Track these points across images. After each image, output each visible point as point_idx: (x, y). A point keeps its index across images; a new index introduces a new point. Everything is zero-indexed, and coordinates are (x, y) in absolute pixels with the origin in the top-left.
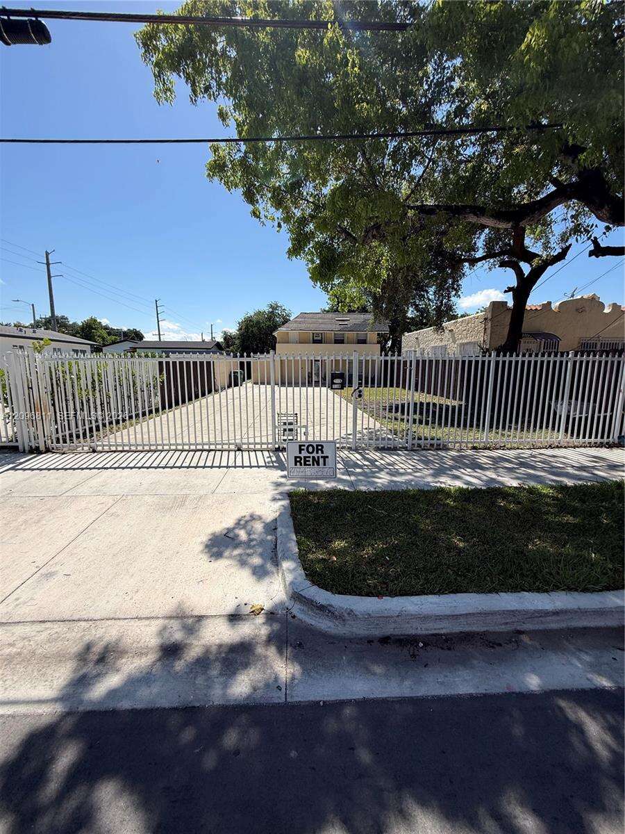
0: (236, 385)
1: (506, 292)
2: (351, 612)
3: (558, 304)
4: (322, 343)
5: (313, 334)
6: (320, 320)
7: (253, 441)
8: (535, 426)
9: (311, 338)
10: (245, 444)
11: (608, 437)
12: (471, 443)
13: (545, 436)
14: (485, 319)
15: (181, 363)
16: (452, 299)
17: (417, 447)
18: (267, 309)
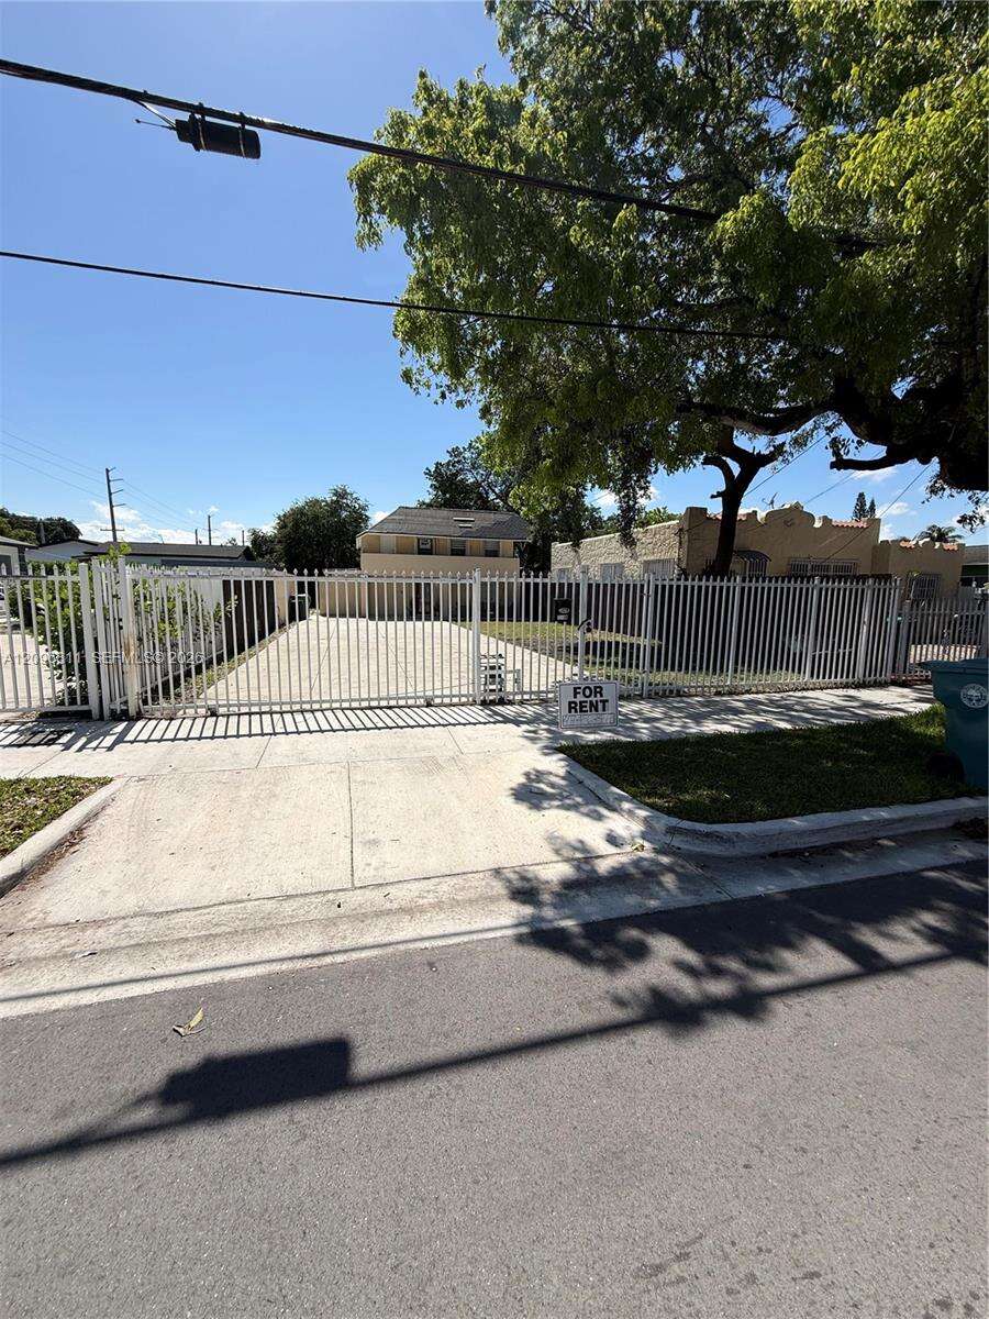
0: (302, 618)
1: (713, 497)
2: (738, 835)
3: (764, 514)
4: (431, 554)
5: (419, 539)
6: (430, 520)
7: (449, 693)
8: (768, 667)
9: (416, 544)
10: (437, 697)
11: (853, 677)
12: (715, 687)
13: (791, 678)
14: (681, 530)
15: (248, 584)
16: (640, 500)
17: (657, 695)
18: (329, 497)
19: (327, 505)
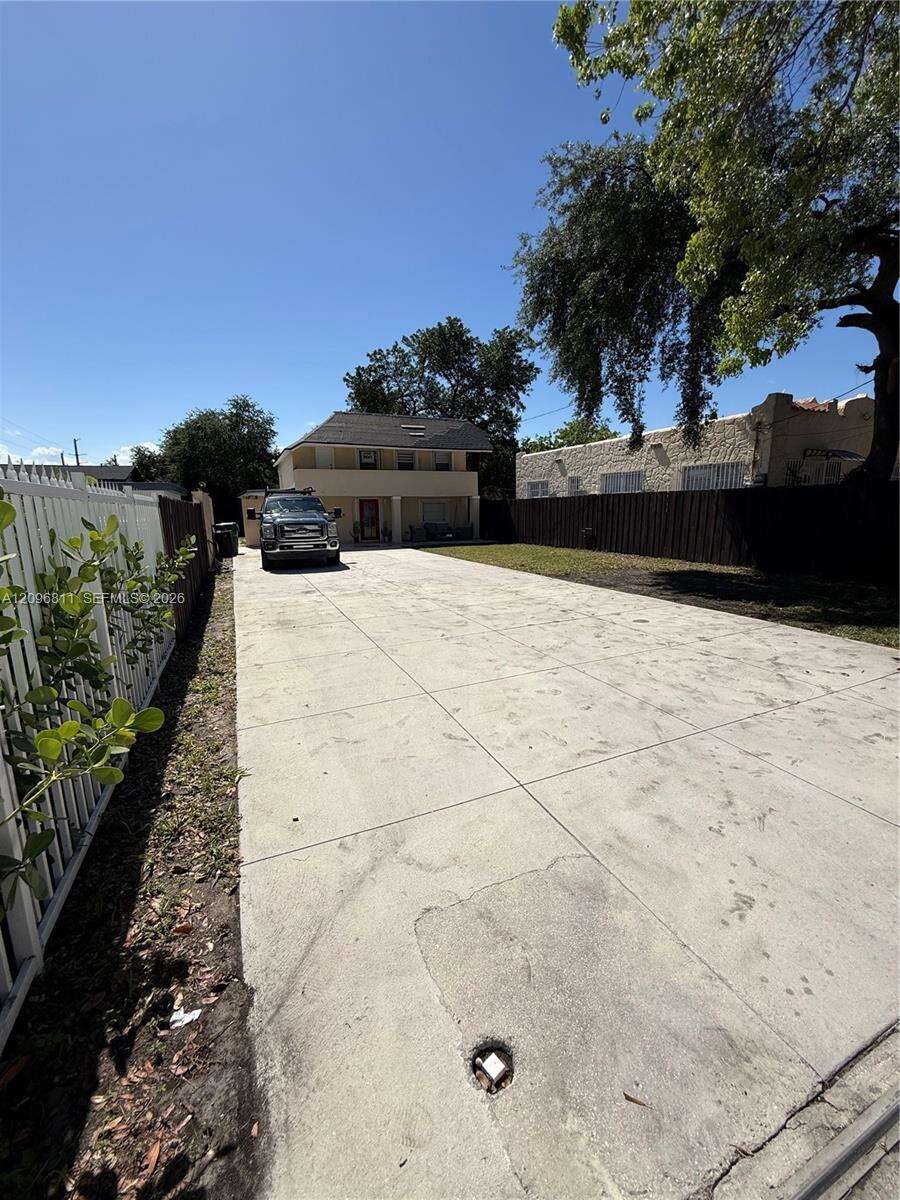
19: (226, 417)
